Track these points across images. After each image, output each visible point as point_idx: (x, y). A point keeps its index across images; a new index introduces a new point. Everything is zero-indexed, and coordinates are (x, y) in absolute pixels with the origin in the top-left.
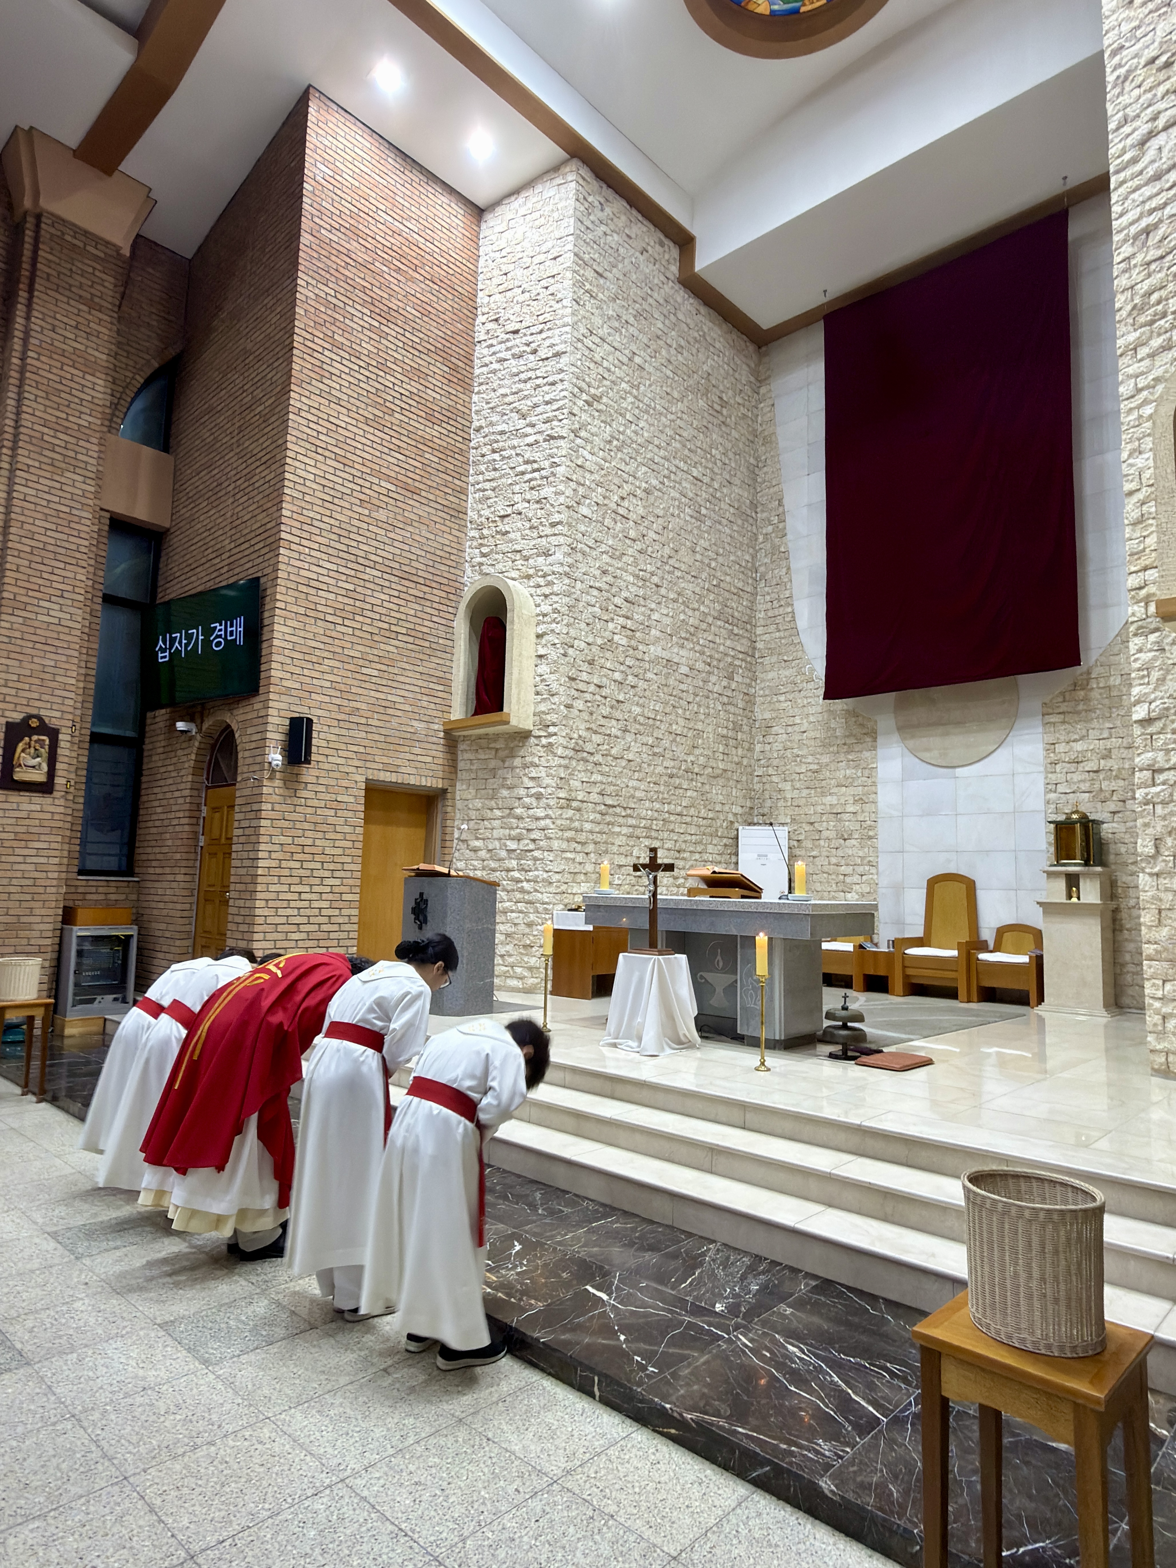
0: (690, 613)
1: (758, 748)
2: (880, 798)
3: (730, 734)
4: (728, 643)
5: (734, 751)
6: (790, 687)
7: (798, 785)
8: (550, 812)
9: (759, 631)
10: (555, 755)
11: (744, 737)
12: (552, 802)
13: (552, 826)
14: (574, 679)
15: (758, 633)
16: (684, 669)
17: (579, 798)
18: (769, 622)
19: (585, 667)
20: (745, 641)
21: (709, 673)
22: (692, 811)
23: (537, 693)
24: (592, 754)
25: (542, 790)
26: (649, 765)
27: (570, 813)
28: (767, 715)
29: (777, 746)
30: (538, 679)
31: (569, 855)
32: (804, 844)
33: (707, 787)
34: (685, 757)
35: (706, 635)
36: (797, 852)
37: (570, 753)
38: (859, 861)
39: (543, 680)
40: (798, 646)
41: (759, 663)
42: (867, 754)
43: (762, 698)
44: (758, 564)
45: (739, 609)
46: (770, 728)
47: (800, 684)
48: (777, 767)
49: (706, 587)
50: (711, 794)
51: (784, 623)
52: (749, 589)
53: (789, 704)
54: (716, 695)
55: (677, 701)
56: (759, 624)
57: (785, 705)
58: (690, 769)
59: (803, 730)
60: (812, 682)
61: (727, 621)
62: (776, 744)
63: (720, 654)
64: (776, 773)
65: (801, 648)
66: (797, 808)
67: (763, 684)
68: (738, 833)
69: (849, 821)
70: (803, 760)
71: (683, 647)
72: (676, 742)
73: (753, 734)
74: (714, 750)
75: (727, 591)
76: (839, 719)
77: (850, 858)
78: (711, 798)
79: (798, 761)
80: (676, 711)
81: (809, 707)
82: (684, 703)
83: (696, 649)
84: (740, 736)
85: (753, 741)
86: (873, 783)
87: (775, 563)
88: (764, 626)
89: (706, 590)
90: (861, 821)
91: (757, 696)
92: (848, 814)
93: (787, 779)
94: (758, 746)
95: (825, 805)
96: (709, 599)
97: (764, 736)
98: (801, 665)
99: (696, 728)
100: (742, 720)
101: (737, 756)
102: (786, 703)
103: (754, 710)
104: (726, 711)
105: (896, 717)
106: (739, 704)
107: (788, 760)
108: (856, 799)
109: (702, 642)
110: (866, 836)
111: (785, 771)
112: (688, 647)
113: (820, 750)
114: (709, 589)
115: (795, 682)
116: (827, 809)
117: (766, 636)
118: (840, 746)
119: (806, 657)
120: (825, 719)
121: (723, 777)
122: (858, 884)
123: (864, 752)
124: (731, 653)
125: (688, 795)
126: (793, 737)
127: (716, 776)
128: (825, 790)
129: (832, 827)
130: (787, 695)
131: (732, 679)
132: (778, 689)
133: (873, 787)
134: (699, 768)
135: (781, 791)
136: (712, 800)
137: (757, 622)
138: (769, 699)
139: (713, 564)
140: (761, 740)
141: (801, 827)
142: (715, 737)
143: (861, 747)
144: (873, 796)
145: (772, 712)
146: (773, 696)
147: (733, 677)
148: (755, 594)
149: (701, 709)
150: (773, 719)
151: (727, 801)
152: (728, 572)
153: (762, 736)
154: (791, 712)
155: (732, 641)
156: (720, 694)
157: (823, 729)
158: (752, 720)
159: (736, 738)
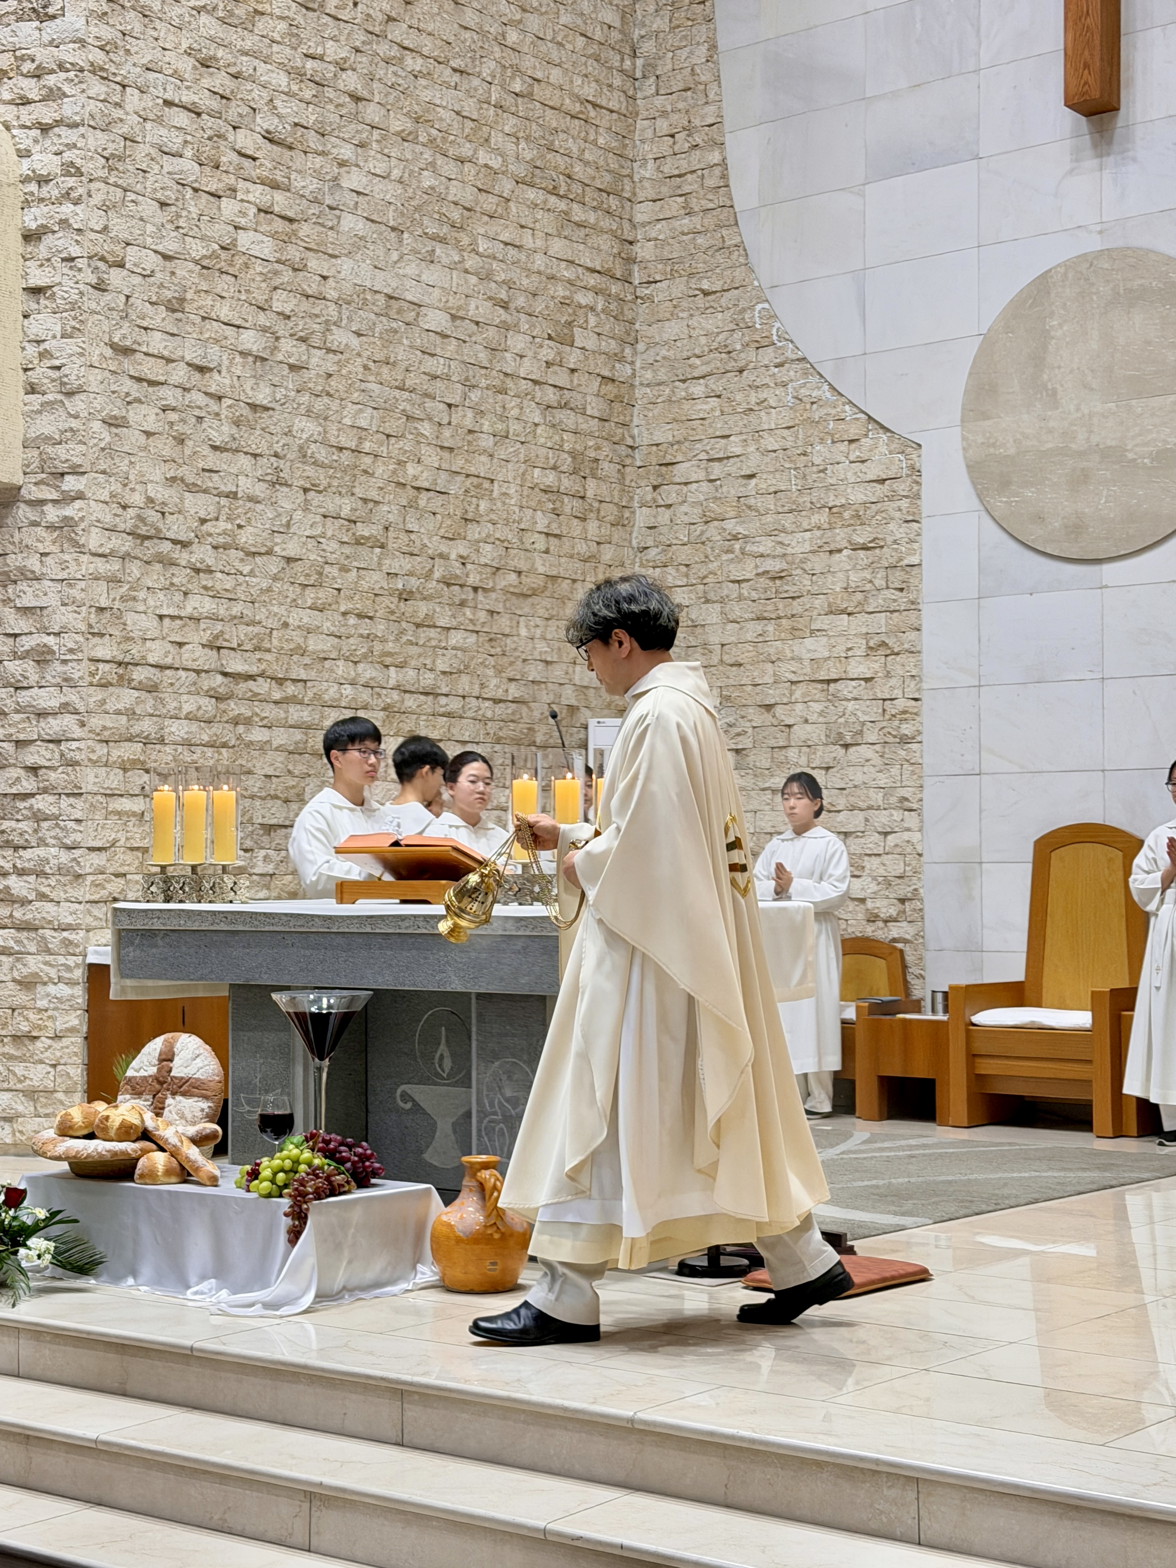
0: (449, 168)
1: (642, 516)
2: (928, 641)
3: (567, 483)
4: (557, 247)
5: (576, 527)
6: (717, 361)
7: (736, 610)
8: (71, 696)
9: (643, 213)
10: (80, 548)
11: (604, 490)
12: (78, 671)
13: (78, 732)
14: (127, 351)
15: (639, 218)
16: (436, 320)
17: (151, 660)
18: (665, 190)
19: (159, 317)
20: (605, 243)
21: (505, 327)
22: (464, 683)
23: (32, 389)
24: (185, 545)
25: (51, 640)
26: (344, 569)
27: (127, 697)
28: (663, 435)
29: (687, 513)
30: (32, 350)
31: (125, 804)
32: (751, 759)
33: (504, 623)
34: (444, 548)
35: (494, 228)
37: (126, 544)
38: (877, 797)
39: (44, 355)
40: (736, 253)
41: (642, 298)
42: (898, 531)
43: (648, 390)
44: (636, 33)
45: (587, 156)
46: (670, 467)
47: (741, 351)
48: (687, 566)
49: (493, 98)
50: (515, 638)
51: (702, 192)
52: (615, 101)
53: (716, 404)
54: (524, 385)
55: (419, 402)
56: (641, 196)
57: (705, 407)
58: (457, 576)
59: (749, 472)
60: (770, 349)
61: (555, 188)
62: (684, 508)
63: (535, 278)
64: (684, 581)
65: (742, 260)
66: (734, 669)
67: (652, 352)
68: (587, 735)
69: (856, 699)
70: (749, 548)
71: (432, 262)
72: (417, 509)
73: (627, 483)
74: (522, 526)
75: (552, 108)
76: (833, 442)
77: (859, 792)
78: (515, 649)
79: (737, 552)
80: (416, 428)
81: (763, 413)
82: (437, 408)
83: (468, 265)
84: (592, 488)
85: (628, 502)
86: (913, 603)
87: (681, 32)
88: (654, 201)
89: (495, 106)
90: (884, 700)
91: (637, 383)
92: (854, 683)
93: (711, 596)
94: (641, 513)
95: (800, 659)
96: (502, 131)
97: (655, 488)
98: (743, 304)
99: (472, 470)
100: (598, 448)
101: (585, 539)
102: (707, 403)
103: (631, 421)
104: (554, 426)
105: (964, 438)
106: (589, 407)
107: (712, 548)
108: (871, 644)
109: (485, 246)
110: (895, 737)
111: (705, 577)
112: (445, 261)
113: (788, 521)
114: (503, 103)
115: (730, 349)
116: (805, 671)
117: (659, 226)
118: (834, 510)
119: (756, 283)
120: (800, 443)
121: (547, 593)
122: (876, 855)
123: (892, 526)
124: (565, 273)
125: (453, 642)
126: (725, 489)
127: (529, 593)
128: (800, 623)
129: (816, 715)
130: (711, 381)
131: (568, 341)
132: (690, 366)
133: (913, 615)
134: (480, 573)
135: (696, 626)
136: (517, 654)
137: (637, 190)
138: (667, 391)
139: (513, 36)
140: (649, 497)
141: (743, 717)
142: (525, 493)
143: (884, 515)
144: (912, 635)
145: (675, 426)
146: (677, 383)
147: (572, 336)
148: (630, 115)
149: (483, 421)
150: (678, 442)
151: (560, 657)
152: (555, 55)
153: (650, 488)
154: (719, 426)
155: (567, 242)
156: (535, 382)
157: (795, 469)
158: (624, 448)
159: (582, 494)
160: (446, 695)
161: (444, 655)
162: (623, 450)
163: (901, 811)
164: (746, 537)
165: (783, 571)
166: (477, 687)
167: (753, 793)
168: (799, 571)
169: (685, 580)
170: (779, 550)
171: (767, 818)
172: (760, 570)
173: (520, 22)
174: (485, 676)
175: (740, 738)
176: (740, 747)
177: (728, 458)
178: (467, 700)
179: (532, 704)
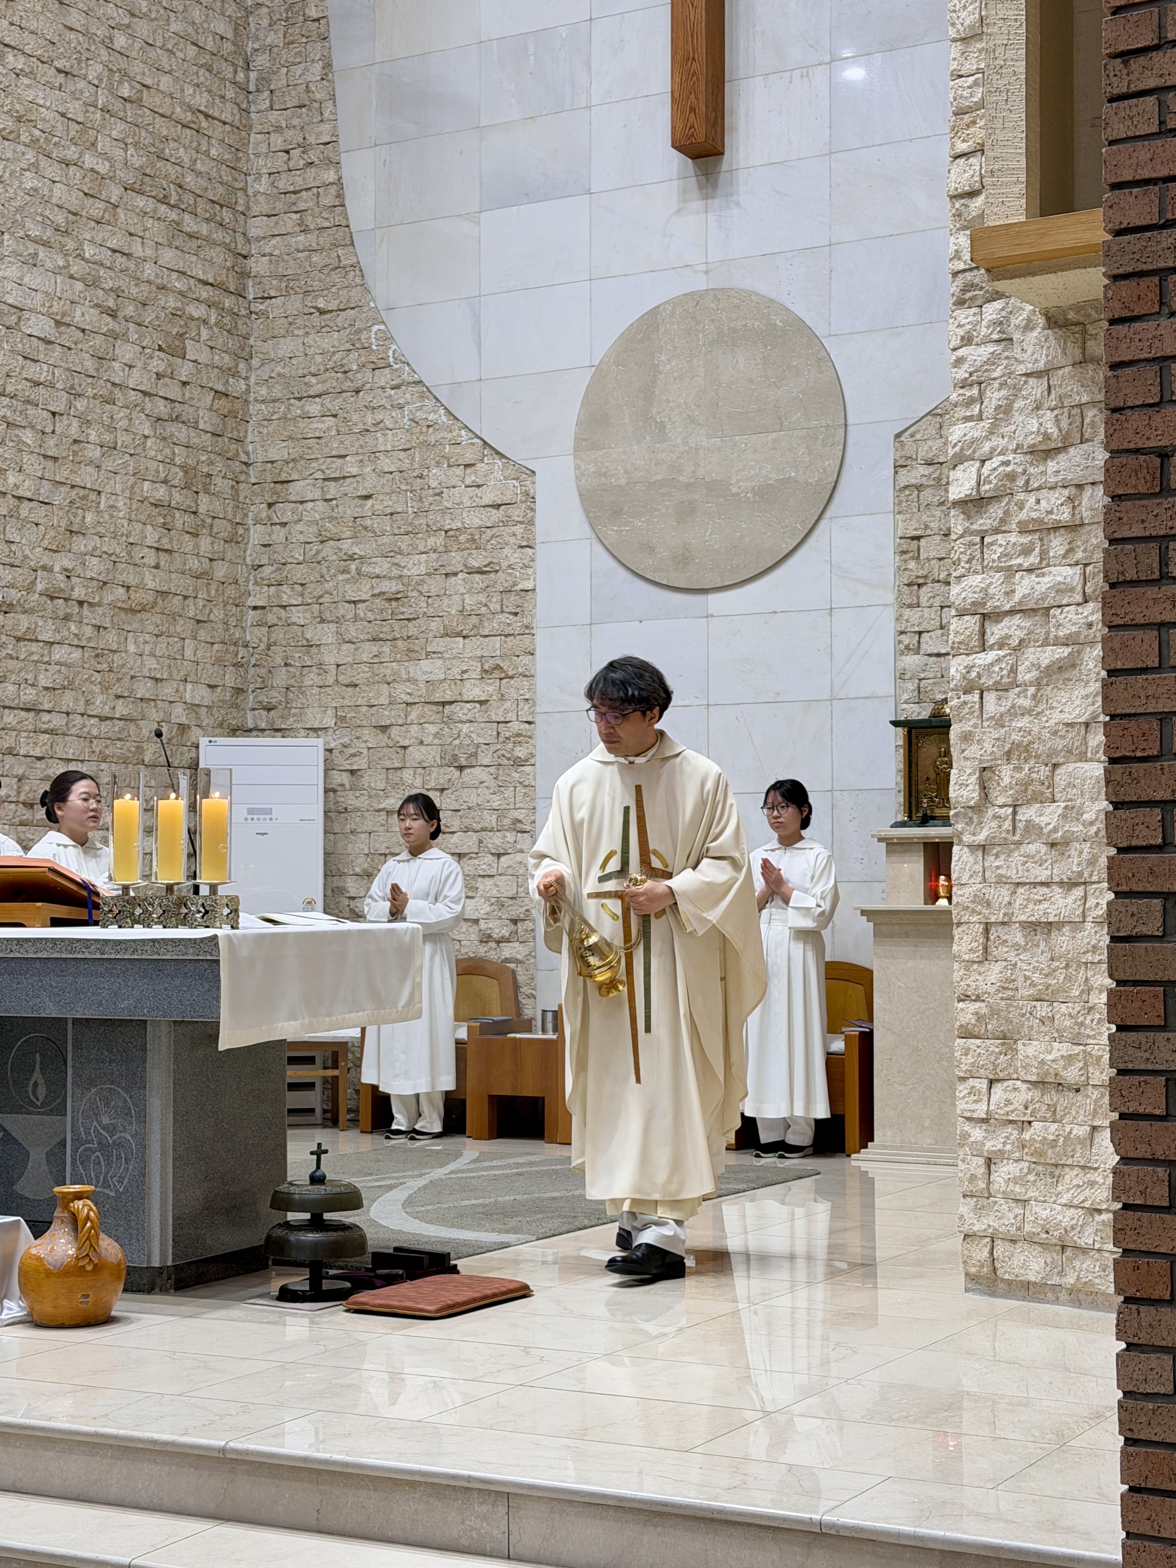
0: (54, 171)
1: (256, 535)
2: (541, 665)
3: (177, 497)
4: (168, 256)
5: (188, 542)
6: (332, 381)
7: (352, 631)
9: (257, 227)
11: (217, 506)
15: (253, 232)
16: (40, 325)
18: (280, 206)
20: (217, 255)
21: (114, 336)
22: (68, 700)
28: (278, 452)
29: (303, 531)
32: (365, 781)
33: (111, 639)
34: (47, 561)
35: (102, 234)
36: (351, 800)
38: (491, 820)
40: (352, 273)
41: (256, 314)
42: (514, 556)
43: (263, 407)
44: (250, 46)
45: (199, 166)
46: (285, 485)
47: (357, 372)
48: (302, 585)
49: (100, 102)
50: (123, 655)
51: (317, 210)
52: (228, 113)
53: (331, 424)
54: (133, 396)
55: (19, 408)
56: (255, 210)
57: (320, 426)
58: (61, 590)
59: (365, 493)
60: (387, 370)
61: (165, 197)
62: (299, 527)
63: (144, 287)
64: (299, 601)
65: (358, 280)
66: (349, 689)
67: (266, 368)
68: (198, 754)
69: (471, 721)
70: (365, 569)
71: (35, 265)
72: (18, 518)
73: (241, 499)
74: (131, 541)
75: (162, 116)
76: (449, 466)
77: (473, 814)
78: (123, 666)
79: (353, 572)
80: (17, 436)
81: (379, 435)
82: (39, 416)
83: (74, 270)
84: (204, 503)
85: (242, 519)
86: (527, 627)
87: (295, 48)
88: (269, 216)
89: (102, 110)
90: (498, 723)
91: (252, 399)
92: (468, 705)
93: (327, 615)
94: (255, 531)
95: (415, 681)
96: (109, 136)
97: (270, 505)
98: (358, 325)
99: (78, 481)
100: (211, 463)
101: (197, 555)
102: (323, 422)
103: (246, 437)
104: (165, 439)
105: (578, 467)
106: (201, 421)
107: (328, 567)
108: (486, 668)
109: (92, 253)
110: (509, 759)
111: (320, 597)
112: (49, 265)
113: (404, 543)
114: (110, 108)
115: (346, 368)
116: (420, 693)
117: (274, 241)
118: (451, 533)
119: (372, 304)
120: (417, 466)
121: (157, 609)
122: (489, 876)
123: (507, 551)
124: (176, 284)
125: (56, 657)
126: (341, 508)
127: (138, 608)
128: (416, 645)
129: (431, 737)
130: (327, 400)
131: (180, 353)
132: (306, 384)
133: (527, 639)
134: (87, 587)
135: (311, 646)
136: (125, 670)
137: (251, 204)
138: (283, 408)
139: (121, 41)
140: (264, 515)
141: (358, 738)
142: (134, 507)
143: (499, 539)
144: (526, 659)
145: (289, 443)
146: (292, 401)
147: (184, 348)
148: (243, 128)
149: (90, 431)
150: (293, 460)
151: (170, 674)
152: (165, 63)
153: (264, 506)
154: (335, 445)
155: (179, 253)
156: (145, 393)
157: (411, 491)
158: (237, 464)
159: (194, 509)
160: (49, 712)
161: (46, 670)
162: (237, 466)
163: (514, 833)
164: (362, 557)
165: (398, 593)
166: (82, 703)
167: (366, 814)
168: (415, 594)
169: (300, 599)
170: (395, 572)
171: (382, 839)
172: (376, 591)
173: (128, 26)
174: (92, 692)
175: (356, 759)
176: (355, 768)
177: (344, 478)
178: (71, 717)
179: (141, 723)
